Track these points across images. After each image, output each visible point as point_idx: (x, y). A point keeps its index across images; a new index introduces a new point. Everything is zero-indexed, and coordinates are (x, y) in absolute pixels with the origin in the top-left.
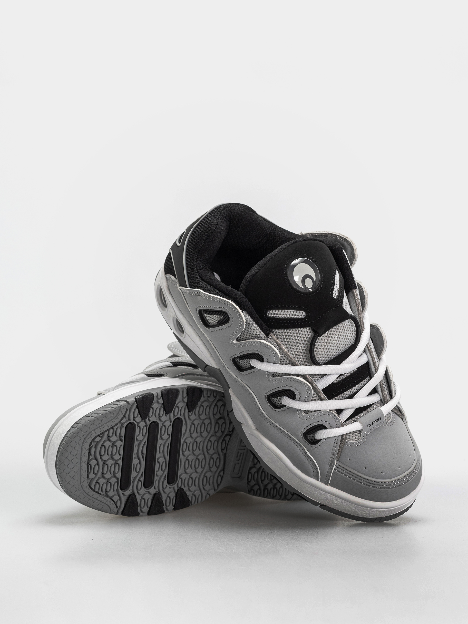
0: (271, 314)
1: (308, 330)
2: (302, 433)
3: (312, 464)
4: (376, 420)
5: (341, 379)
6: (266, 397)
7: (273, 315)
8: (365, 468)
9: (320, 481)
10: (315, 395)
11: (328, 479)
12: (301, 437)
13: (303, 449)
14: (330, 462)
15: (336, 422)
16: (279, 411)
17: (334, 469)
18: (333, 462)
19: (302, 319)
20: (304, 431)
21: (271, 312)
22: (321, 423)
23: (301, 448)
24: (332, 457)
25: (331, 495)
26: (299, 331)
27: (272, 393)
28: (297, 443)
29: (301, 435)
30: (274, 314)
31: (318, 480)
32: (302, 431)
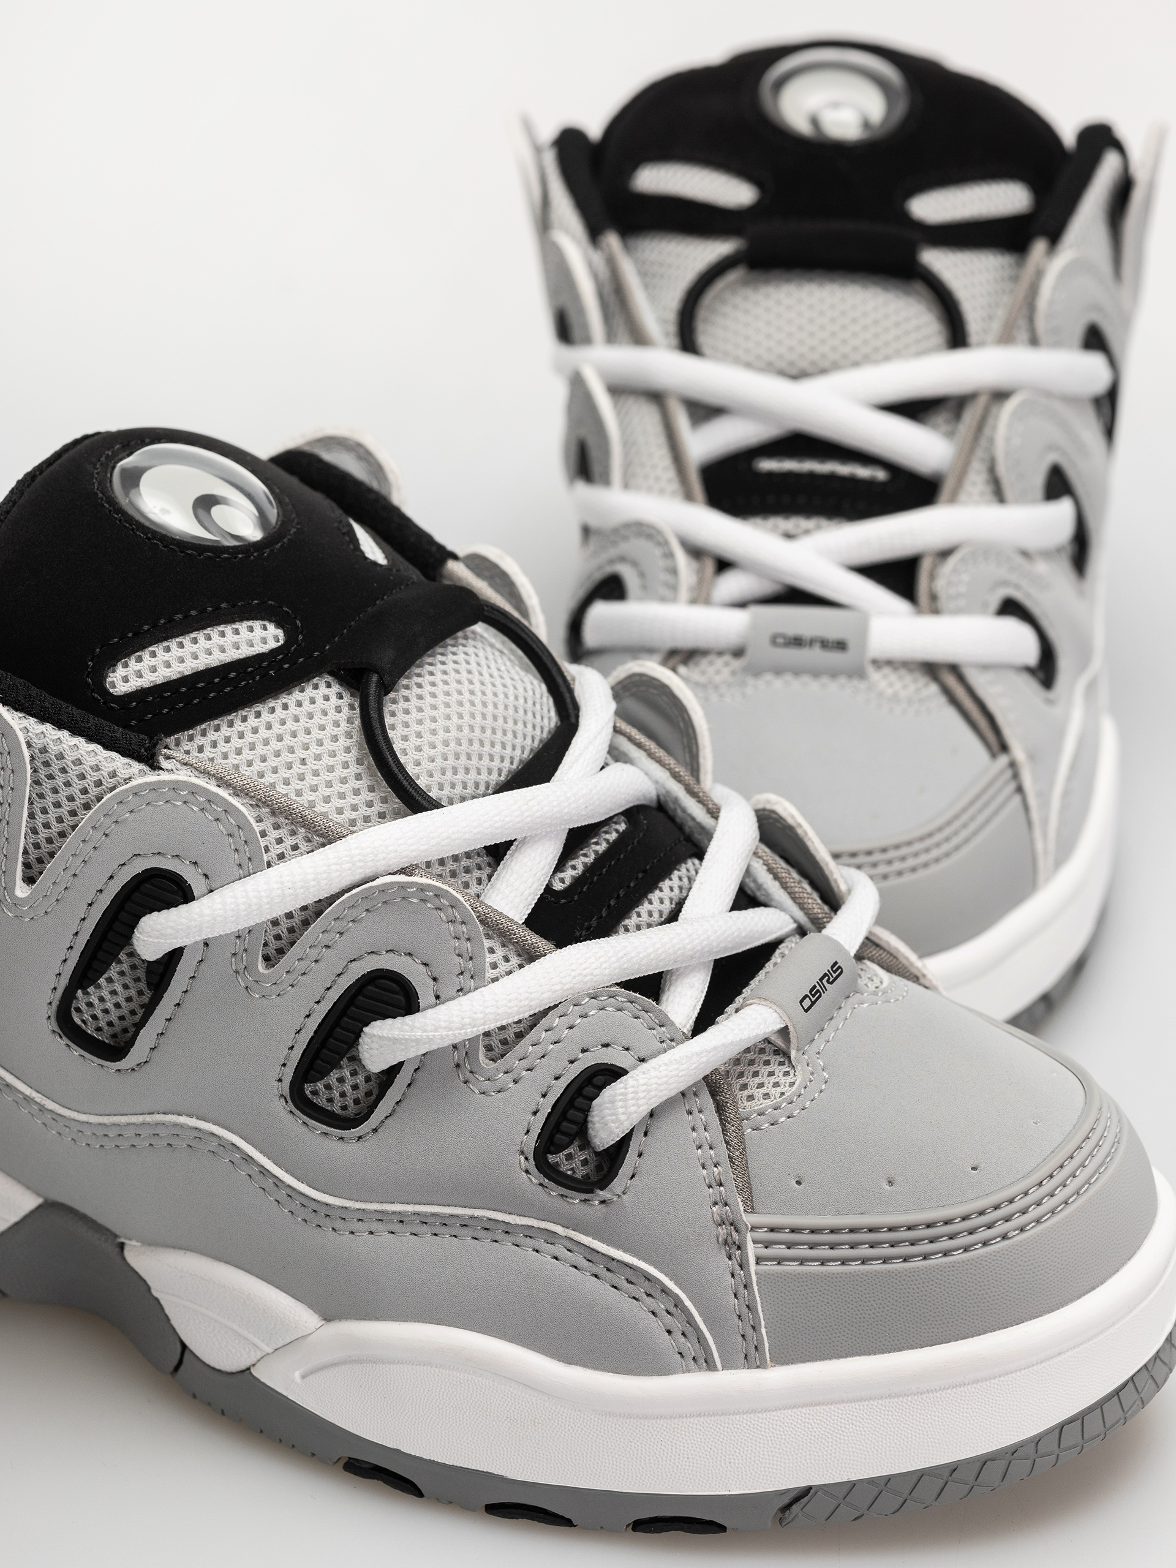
0: (126, 680)
1: (323, 690)
2: (526, 1158)
3: (645, 1296)
4: (825, 975)
5: (580, 869)
6: (285, 1098)
7: (134, 684)
8: (890, 1183)
9: (719, 1365)
10: (500, 952)
11: (753, 1328)
12: (531, 1183)
13: (574, 1246)
14: (722, 1231)
15: (654, 1032)
16: (375, 1130)
17: (757, 1263)
18: (732, 1224)
19: (273, 652)
20: (531, 1141)
21: (120, 671)
22: (587, 1061)
23: (560, 1250)
24: (718, 1199)
25: (804, 1410)
26: (285, 707)
27: (305, 1050)
28: (529, 1233)
29: (527, 1172)
30: (139, 675)
31: (710, 1365)
32: (522, 1153)
